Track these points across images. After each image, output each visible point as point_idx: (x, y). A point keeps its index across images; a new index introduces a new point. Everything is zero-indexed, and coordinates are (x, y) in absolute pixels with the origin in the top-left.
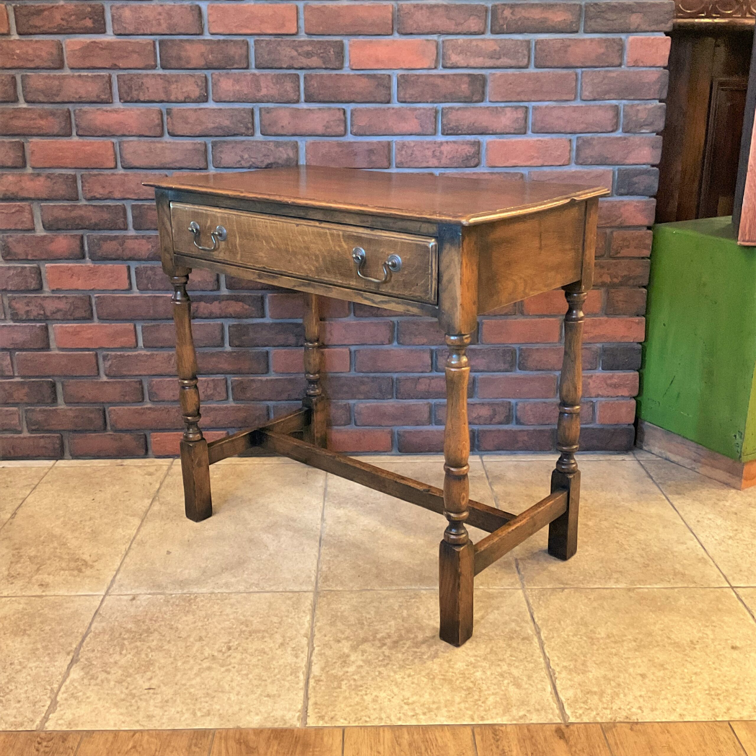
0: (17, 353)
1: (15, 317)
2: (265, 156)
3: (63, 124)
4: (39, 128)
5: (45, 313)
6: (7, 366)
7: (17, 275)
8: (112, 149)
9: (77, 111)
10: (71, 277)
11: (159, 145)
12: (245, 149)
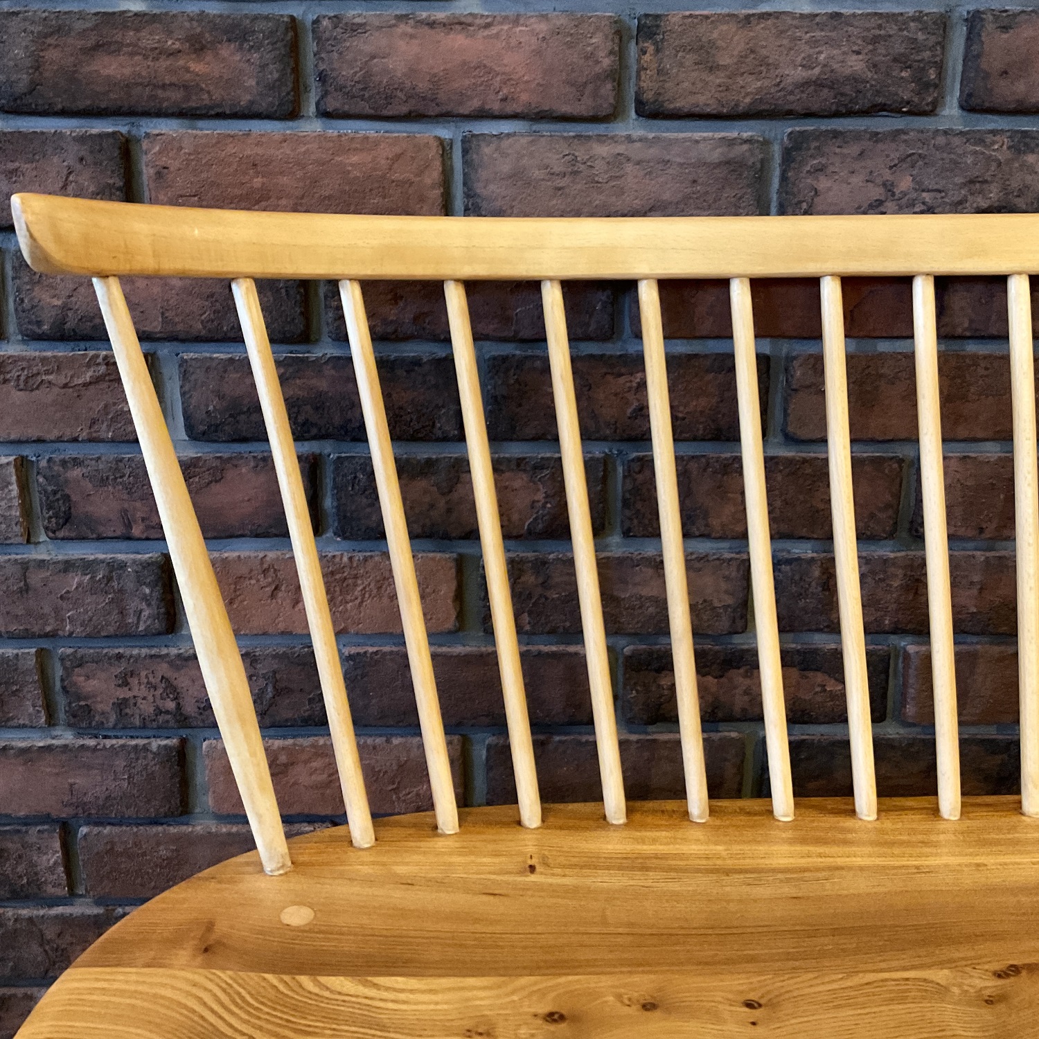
0: (84, 830)
1: (82, 718)
2: (972, 182)
3: (273, 74)
4: (186, 87)
5: (179, 707)
6: (51, 870)
7: (93, 588)
8: (437, 164)
9: (325, 23)
10: (273, 596)
11: (602, 150)
12: (902, 160)
